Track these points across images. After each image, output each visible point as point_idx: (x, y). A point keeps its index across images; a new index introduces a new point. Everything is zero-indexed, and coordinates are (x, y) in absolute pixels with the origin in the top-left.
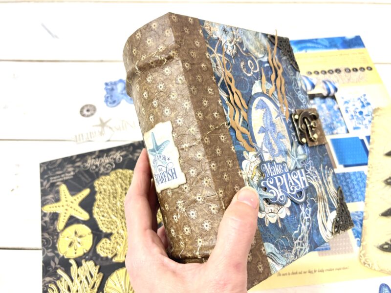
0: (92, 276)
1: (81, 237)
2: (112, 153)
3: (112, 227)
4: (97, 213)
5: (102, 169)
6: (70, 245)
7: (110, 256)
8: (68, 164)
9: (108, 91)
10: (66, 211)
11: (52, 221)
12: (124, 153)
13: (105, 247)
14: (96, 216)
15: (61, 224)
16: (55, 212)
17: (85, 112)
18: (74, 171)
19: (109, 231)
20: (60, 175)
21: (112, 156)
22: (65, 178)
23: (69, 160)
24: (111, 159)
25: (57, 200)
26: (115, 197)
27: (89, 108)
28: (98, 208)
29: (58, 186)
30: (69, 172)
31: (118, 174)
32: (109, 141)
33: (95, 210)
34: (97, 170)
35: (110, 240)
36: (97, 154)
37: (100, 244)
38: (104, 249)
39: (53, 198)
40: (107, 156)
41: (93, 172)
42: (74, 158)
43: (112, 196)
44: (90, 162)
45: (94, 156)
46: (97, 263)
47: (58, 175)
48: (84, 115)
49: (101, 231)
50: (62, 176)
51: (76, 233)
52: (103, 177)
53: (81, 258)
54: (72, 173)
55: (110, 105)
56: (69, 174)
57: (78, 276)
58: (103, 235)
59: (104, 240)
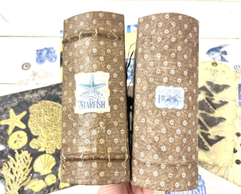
0: (27, 159)
1: (21, 138)
2: (39, 91)
3: (39, 133)
4: (30, 124)
5: (34, 100)
6: (15, 142)
7: (37, 148)
8: (14, 97)
9: (38, 54)
10: (13, 124)
11: (5, 129)
12: (46, 91)
13: (34, 143)
14: (29, 126)
15: (10, 131)
16: (7, 124)
17: (25, 67)
18: (18, 101)
19: (36, 135)
20: (10, 103)
21: (39, 93)
22: (13, 106)
23: (15, 95)
24: (39, 94)
25: (8, 118)
26: (40, 116)
27: (27, 65)
28: (31, 122)
29: (9, 110)
30: (15, 102)
31: (42, 103)
32: (38, 84)
33: (29, 123)
34: (31, 101)
35: (37, 139)
36: (31, 91)
37: (32, 142)
38: (34, 144)
39: (6, 117)
40: (36, 93)
41: (29, 102)
42: (18, 94)
43: (38, 115)
44: (27, 96)
45: (29, 93)
46: (30, 151)
47: (8, 104)
48: (24, 69)
49: (32, 135)
50: (11, 104)
51: (18, 136)
52: (34, 105)
53: (21, 149)
54: (17, 103)
55: (39, 63)
56: (15, 103)
57: (19, 158)
58: (33, 137)
59: (34, 140)
